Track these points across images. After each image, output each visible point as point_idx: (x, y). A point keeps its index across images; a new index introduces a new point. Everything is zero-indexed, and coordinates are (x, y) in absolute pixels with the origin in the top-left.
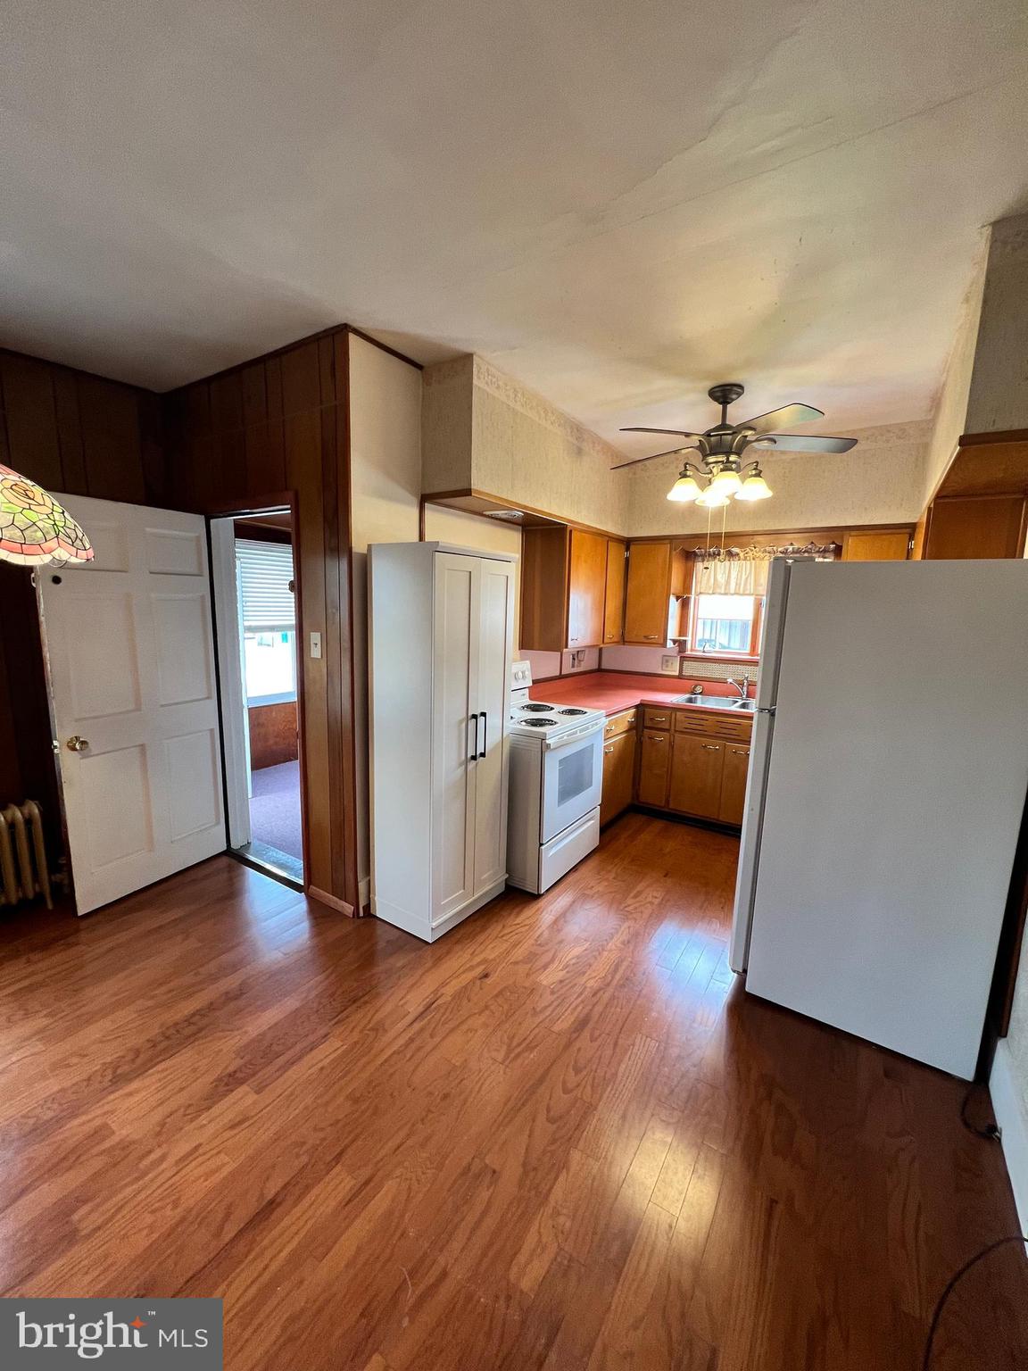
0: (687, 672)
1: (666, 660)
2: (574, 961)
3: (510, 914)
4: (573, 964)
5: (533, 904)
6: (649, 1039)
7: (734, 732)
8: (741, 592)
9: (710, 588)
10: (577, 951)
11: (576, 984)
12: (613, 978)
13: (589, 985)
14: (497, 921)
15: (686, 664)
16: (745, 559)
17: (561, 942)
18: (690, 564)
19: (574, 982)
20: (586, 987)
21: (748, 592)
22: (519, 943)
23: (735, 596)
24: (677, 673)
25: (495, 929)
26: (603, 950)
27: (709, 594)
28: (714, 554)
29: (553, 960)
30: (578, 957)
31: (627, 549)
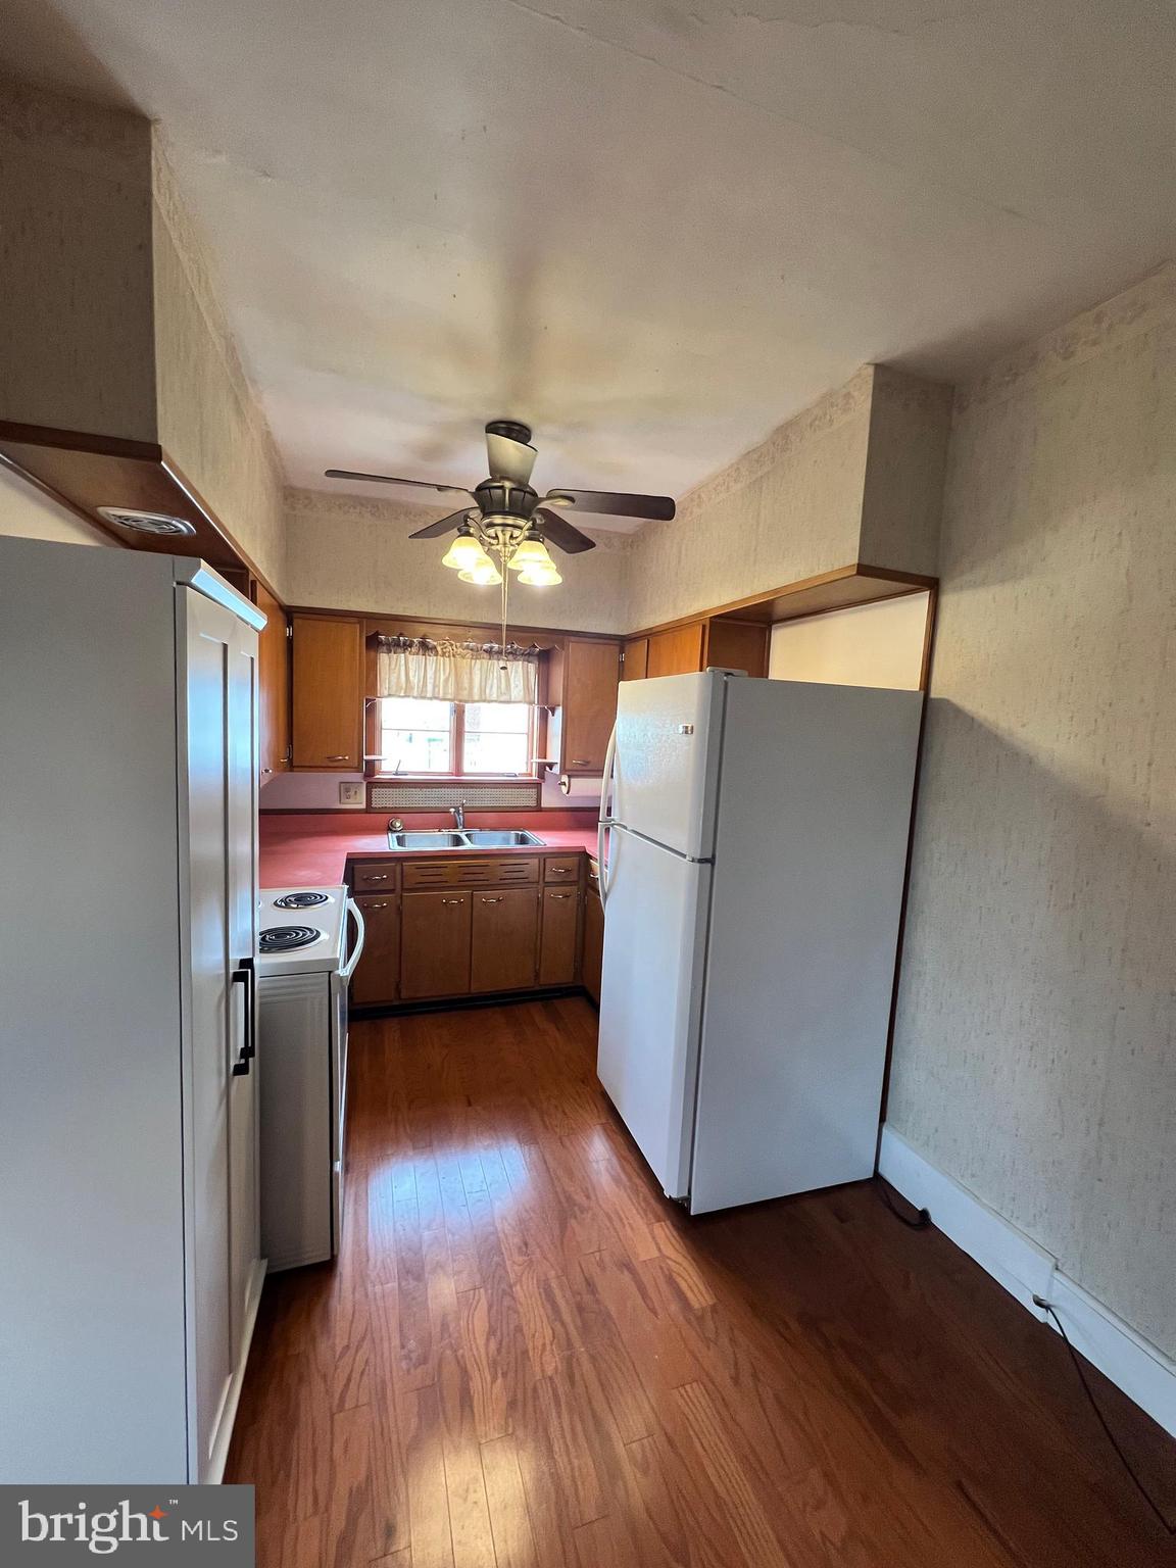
0: (376, 803)
1: (346, 789)
2: (493, 1346)
3: (313, 1339)
4: (499, 1351)
5: (336, 1284)
6: (688, 1387)
7: (481, 877)
8: (441, 695)
9: (401, 689)
10: (480, 1323)
11: (535, 1390)
12: (563, 1324)
13: (550, 1371)
14: (301, 1379)
15: (375, 792)
16: (444, 654)
17: (444, 1326)
18: (372, 654)
19: (529, 1387)
20: (551, 1378)
21: (449, 697)
22: (384, 1389)
23: (435, 701)
24: (363, 806)
25: (314, 1404)
26: (511, 1287)
27: (400, 696)
28: (404, 644)
29: (465, 1373)
30: (491, 1332)
31: (289, 623)
